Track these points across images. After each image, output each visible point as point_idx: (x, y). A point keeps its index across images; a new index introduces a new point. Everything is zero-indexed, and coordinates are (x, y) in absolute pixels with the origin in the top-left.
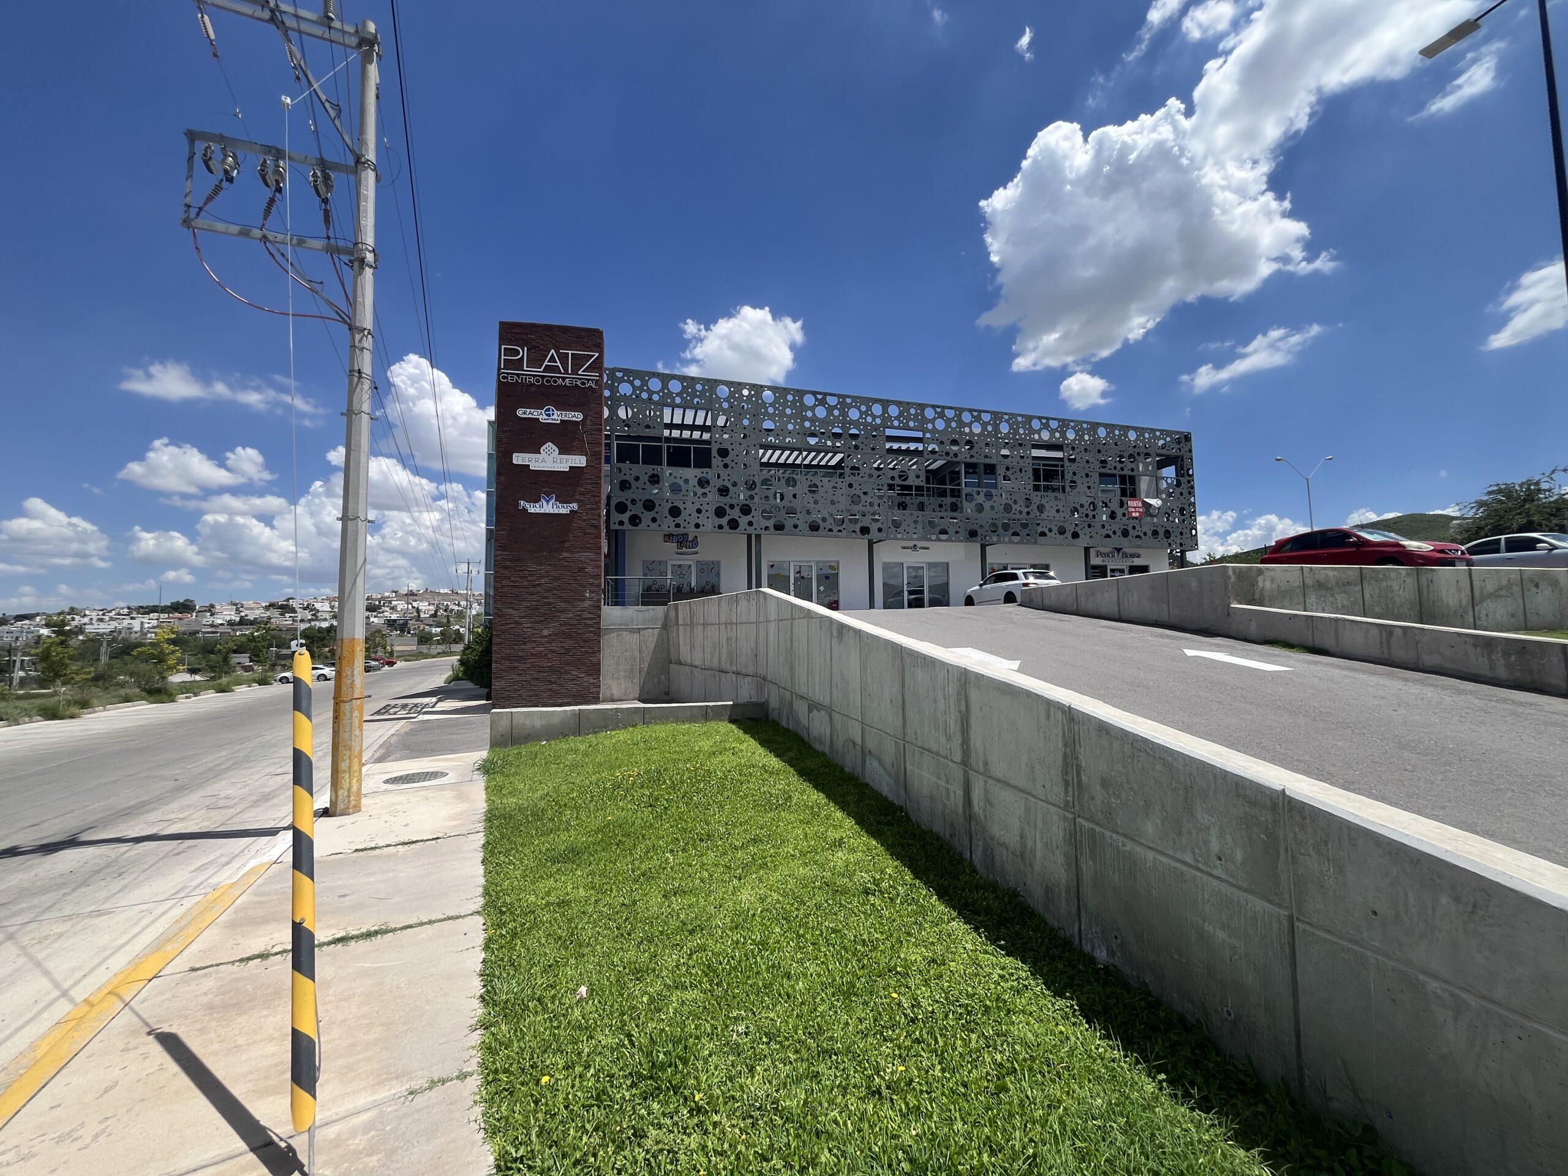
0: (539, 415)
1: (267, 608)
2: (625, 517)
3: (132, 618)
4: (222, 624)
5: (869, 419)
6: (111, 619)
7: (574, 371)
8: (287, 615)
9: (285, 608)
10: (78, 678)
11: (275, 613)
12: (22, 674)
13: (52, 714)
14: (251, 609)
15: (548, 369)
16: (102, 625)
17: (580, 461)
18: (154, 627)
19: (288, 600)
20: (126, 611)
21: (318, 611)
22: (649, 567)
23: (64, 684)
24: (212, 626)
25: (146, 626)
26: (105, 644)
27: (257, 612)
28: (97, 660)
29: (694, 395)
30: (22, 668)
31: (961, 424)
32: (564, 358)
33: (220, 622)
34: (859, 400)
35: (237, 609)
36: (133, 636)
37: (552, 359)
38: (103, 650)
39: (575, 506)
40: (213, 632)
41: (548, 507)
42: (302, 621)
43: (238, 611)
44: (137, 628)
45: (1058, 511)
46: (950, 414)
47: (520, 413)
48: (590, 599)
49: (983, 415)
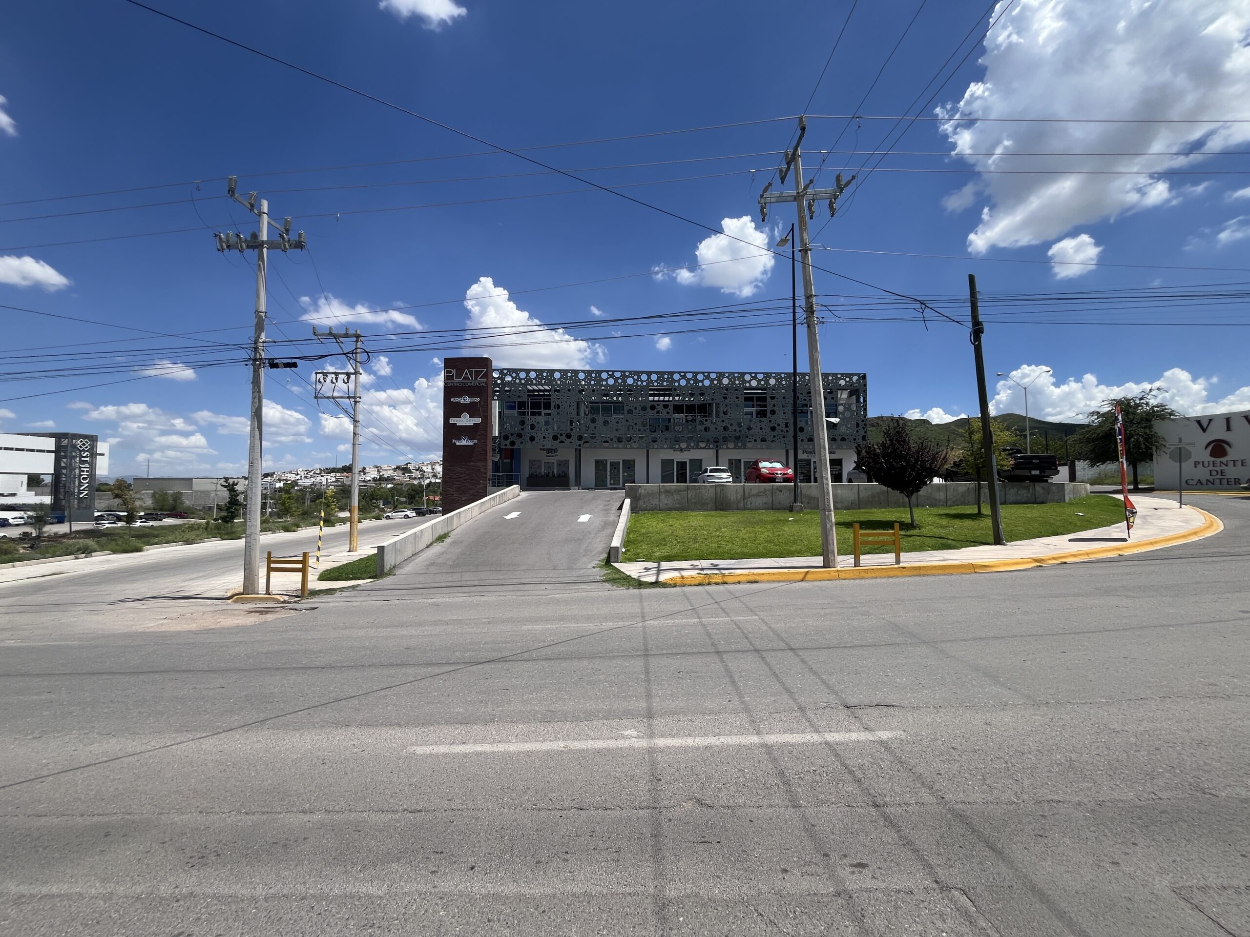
0: (461, 400)
1: (395, 470)
2: (508, 442)
3: (322, 476)
4: (370, 480)
5: (639, 383)
6: (311, 476)
7: (476, 379)
8: (406, 475)
9: (405, 470)
10: (296, 514)
11: (400, 472)
12: (270, 510)
13: (287, 530)
14: (386, 470)
15: (464, 378)
16: (307, 480)
17: (479, 420)
18: (333, 482)
19: (407, 464)
20: (318, 471)
21: (424, 472)
22: (532, 463)
23: (291, 516)
24: (364, 481)
25: (329, 481)
26: (307, 493)
27: (389, 472)
28: (304, 503)
29: (542, 379)
30: (270, 507)
31: (696, 381)
32: (471, 373)
33: (369, 478)
34: (632, 373)
35: (378, 470)
36: (323, 487)
37: (466, 374)
38: (307, 497)
39: (476, 441)
40: (365, 486)
41: (464, 442)
42: (415, 478)
43: (379, 471)
44: (324, 483)
45: (761, 429)
46: (689, 376)
47: (452, 400)
48: (483, 484)
49: (711, 374)
